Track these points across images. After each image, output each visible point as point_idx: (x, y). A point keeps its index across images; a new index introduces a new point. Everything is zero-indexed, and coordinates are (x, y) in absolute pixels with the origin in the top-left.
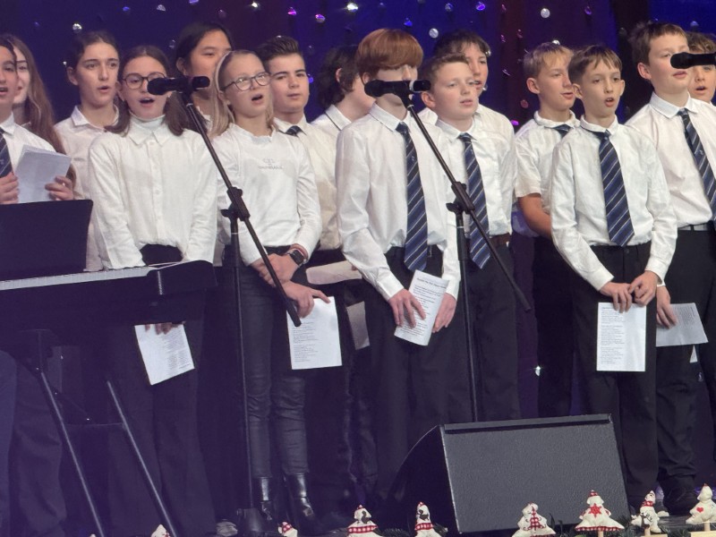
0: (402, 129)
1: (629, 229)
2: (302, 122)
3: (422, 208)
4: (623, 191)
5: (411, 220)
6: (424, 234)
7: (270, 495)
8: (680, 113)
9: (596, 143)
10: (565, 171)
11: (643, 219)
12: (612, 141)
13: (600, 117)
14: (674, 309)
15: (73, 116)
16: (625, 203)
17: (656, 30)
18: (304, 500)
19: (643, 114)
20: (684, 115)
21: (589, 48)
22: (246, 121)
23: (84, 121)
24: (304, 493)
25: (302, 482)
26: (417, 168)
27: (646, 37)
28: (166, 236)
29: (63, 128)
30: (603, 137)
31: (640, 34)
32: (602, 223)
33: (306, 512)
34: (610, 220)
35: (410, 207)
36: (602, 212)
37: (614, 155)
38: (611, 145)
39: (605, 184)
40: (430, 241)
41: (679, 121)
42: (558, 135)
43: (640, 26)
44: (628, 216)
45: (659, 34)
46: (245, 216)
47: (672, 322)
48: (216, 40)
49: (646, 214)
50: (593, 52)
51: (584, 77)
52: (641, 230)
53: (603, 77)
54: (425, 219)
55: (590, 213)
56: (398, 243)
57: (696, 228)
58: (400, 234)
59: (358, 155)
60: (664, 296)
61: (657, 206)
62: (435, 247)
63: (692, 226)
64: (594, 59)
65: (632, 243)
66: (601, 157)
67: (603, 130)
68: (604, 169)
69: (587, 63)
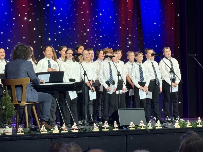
0: (109, 63)
1: (143, 80)
2: (93, 61)
3: (112, 75)
4: (143, 74)
5: (110, 77)
6: (112, 79)
7: (87, 118)
8: (151, 62)
9: (139, 66)
10: (134, 70)
11: (145, 78)
12: (141, 66)
13: (140, 62)
14: (149, 92)
15: (59, 58)
16: (143, 76)
17: (149, 49)
18: (92, 118)
19: (146, 62)
20: (152, 63)
21: (138, 52)
22: (86, 61)
23: (61, 59)
24: (92, 117)
25: (92, 116)
26: (111, 69)
27: (147, 50)
28: (73, 78)
29: (58, 60)
30: (140, 65)
31: (146, 50)
32: (139, 79)
33: (92, 120)
34: (140, 78)
35: (110, 75)
36: (139, 77)
37: (141, 68)
38: (141, 67)
39: (140, 72)
40: (113, 80)
41: (151, 63)
42: (132, 65)
43: (146, 49)
44: (143, 78)
45: (149, 50)
46: (86, 75)
47: (148, 94)
48: (82, 47)
49: (146, 77)
50: (139, 52)
51: (137, 56)
52: (145, 80)
53: (140, 57)
54: (112, 77)
55: (137, 77)
56: (108, 80)
57: (153, 80)
58: (108, 79)
59: (102, 67)
60: (148, 90)
61: (147, 76)
62: (114, 81)
63: (152, 80)
64: (139, 54)
65: (143, 82)
66: (140, 68)
67: (140, 64)
68: (140, 70)
69: (138, 54)
